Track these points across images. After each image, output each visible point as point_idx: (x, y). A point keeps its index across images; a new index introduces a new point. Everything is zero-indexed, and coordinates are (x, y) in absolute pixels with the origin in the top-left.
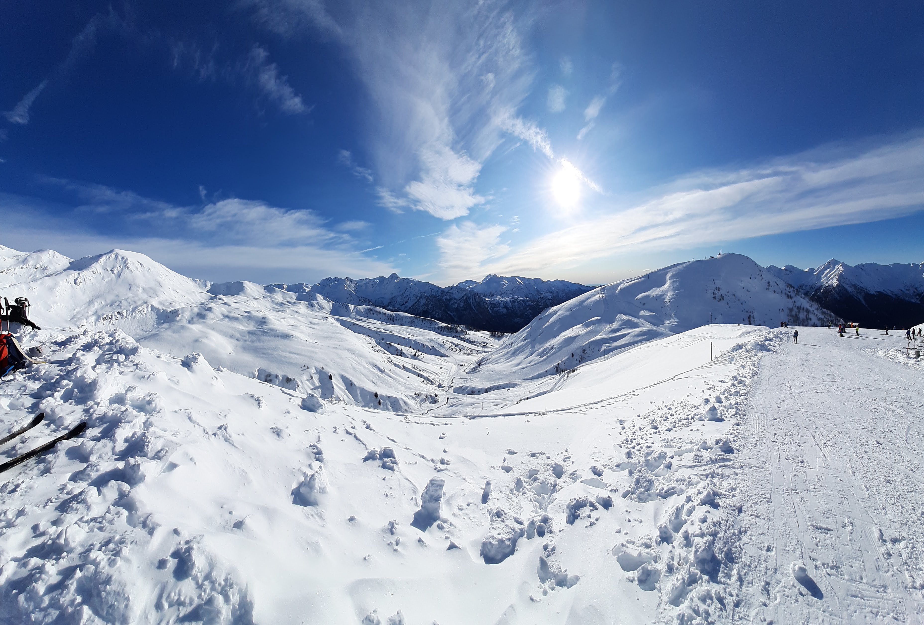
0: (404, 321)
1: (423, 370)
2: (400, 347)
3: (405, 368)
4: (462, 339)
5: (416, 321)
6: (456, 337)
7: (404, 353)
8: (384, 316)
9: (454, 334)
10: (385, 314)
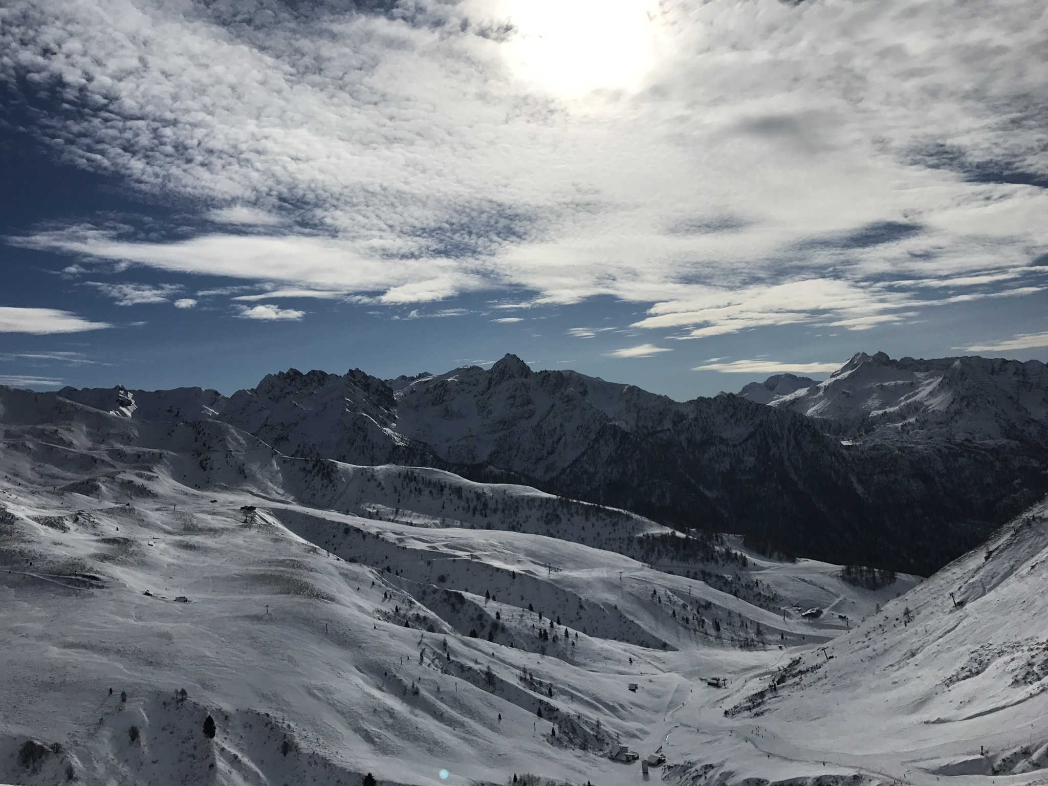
0: (523, 513)
1: (563, 692)
2: (491, 608)
3: (490, 681)
4: (724, 585)
5: (563, 514)
6: (705, 577)
7: (504, 629)
8: (454, 497)
9: (700, 566)
10: (458, 490)
